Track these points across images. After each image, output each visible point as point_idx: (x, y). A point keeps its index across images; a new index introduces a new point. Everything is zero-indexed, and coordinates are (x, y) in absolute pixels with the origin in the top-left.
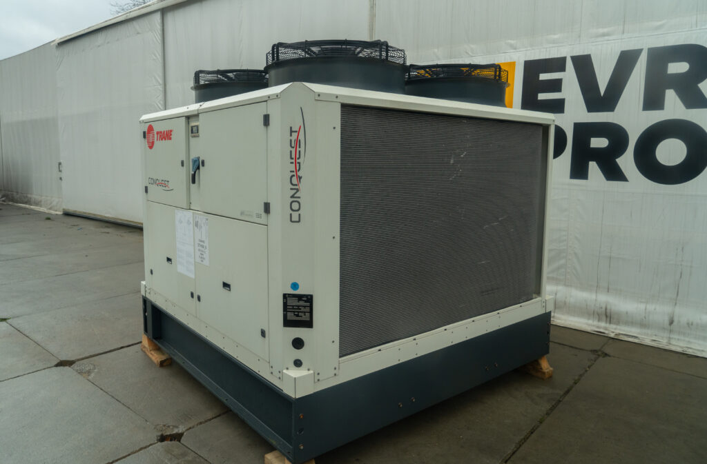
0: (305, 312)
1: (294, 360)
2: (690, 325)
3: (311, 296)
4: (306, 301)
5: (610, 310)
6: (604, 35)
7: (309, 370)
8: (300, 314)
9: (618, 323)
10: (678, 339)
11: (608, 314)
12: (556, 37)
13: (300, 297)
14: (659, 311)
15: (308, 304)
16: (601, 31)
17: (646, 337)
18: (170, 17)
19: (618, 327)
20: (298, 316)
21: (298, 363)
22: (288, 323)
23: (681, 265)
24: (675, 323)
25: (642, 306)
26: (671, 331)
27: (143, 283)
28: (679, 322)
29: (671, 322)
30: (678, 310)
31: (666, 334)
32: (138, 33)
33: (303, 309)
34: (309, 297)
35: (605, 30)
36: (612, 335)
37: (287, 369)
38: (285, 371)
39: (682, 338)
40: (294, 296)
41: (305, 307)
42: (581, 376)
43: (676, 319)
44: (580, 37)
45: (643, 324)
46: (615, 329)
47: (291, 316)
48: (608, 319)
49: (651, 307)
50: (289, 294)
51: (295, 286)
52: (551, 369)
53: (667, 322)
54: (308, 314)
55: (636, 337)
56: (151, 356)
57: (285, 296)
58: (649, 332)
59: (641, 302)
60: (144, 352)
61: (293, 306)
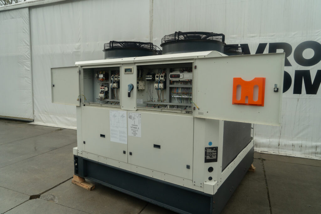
0: (214, 155)
1: (209, 177)
2: (285, 145)
3: (217, 147)
4: (215, 150)
5: (257, 142)
6: (253, 37)
7: (215, 181)
8: (212, 156)
9: (260, 147)
10: (281, 151)
11: (256, 144)
12: (234, 36)
13: (212, 148)
14: (275, 141)
15: (216, 151)
16: (252, 35)
17: (271, 151)
18: (34, 11)
19: (260, 149)
20: (211, 157)
21: (210, 179)
22: (207, 161)
23: (282, 124)
24: (280, 145)
25: (268, 140)
26: (279, 148)
27: (76, 148)
28: (282, 144)
29: (279, 145)
30: (281, 140)
31: (277, 150)
32: (13, 18)
33: (213, 154)
34: (216, 148)
35: (253, 35)
36: (260, 152)
37: (206, 182)
38: (205, 183)
39: (282, 150)
40: (210, 148)
41: (214, 152)
42: (264, 169)
43: (280, 144)
44: (243, 37)
45: (269, 147)
46: (259, 149)
47: (208, 158)
48: (256, 146)
49: (271, 140)
50: (208, 148)
51: (210, 143)
52: (255, 167)
53: (277, 145)
54: (215, 156)
55: (267, 152)
56: (82, 186)
57: (206, 149)
58: (271, 149)
59: (268, 138)
60: (75, 184)
61: (209, 153)
